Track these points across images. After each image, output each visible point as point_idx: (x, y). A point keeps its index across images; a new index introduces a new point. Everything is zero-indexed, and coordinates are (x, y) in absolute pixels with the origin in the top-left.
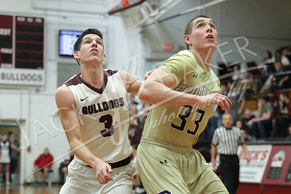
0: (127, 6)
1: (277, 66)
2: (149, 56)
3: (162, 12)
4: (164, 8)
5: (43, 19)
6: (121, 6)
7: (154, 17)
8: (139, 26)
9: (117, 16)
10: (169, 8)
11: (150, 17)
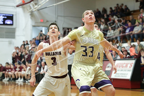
0: (24, 3)
2: (34, 24)
3: (39, 6)
4: (40, 5)
6: (22, 3)
7: (36, 8)
8: (29, 12)
9: (20, 7)
10: (42, 4)
11: (34, 8)
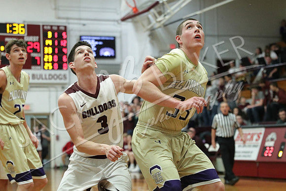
0: (137, 13)
1: (267, 60)
2: (157, 55)
3: (167, 17)
4: (168, 14)
5: (65, 27)
6: (132, 13)
7: (160, 22)
8: (148, 30)
9: (129, 22)
10: (173, 13)
11: (157, 22)
